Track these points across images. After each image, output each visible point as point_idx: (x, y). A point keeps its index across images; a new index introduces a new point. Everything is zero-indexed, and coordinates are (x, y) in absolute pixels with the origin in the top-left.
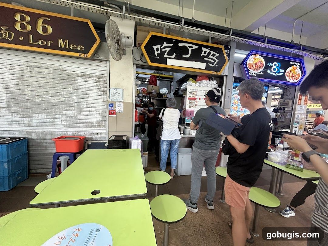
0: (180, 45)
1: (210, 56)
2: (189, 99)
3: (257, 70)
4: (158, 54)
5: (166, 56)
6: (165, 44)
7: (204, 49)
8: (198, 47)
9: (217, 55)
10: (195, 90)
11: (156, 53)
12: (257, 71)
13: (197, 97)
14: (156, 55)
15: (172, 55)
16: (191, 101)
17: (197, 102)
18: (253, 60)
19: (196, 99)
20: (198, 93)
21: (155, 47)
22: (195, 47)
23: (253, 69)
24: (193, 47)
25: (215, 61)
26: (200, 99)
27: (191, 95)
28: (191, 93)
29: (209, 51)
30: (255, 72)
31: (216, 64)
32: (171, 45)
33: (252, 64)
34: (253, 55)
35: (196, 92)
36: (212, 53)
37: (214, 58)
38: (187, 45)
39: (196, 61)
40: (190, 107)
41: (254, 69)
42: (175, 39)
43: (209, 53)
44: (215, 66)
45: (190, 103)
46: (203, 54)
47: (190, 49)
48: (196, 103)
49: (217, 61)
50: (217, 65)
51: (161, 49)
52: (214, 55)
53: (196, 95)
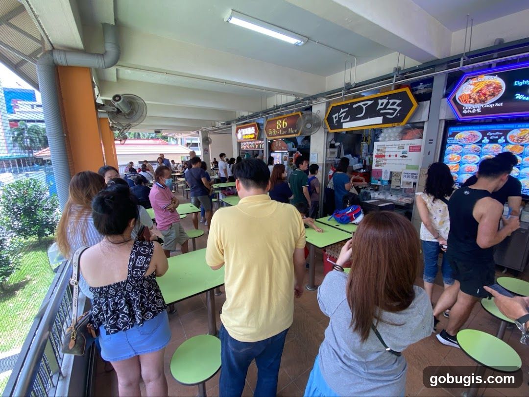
0: (355, 106)
1: (389, 107)
2: (376, 156)
3: (484, 101)
4: (336, 121)
5: (342, 121)
6: (342, 111)
7: (380, 101)
8: (373, 101)
9: (398, 101)
10: (384, 146)
11: (335, 120)
12: (484, 103)
13: (387, 154)
14: (335, 123)
15: (347, 118)
16: (378, 159)
17: (386, 160)
18: (472, 87)
19: (384, 156)
20: (387, 150)
21: (334, 116)
22: (370, 103)
23: (472, 101)
24: (367, 104)
25: (395, 110)
26: (390, 156)
27: (379, 153)
28: (378, 150)
29: (387, 100)
30: (480, 105)
31: (397, 113)
32: (347, 109)
33: (469, 94)
34: (471, 79)
35: (385, 148)
36: (391, 101)
37: (395, 107)
38: (361, 104)
39: (370, 118)
40: (377, 166)
41: (476, 102)
42: (350, 103)
43: (388, 103)
44: (396, 116)
45: (376, 162)
46: (379, 107)
47: (364, 107)
48: (384, 162)
49: (399, 109)
50: (398, 115)
51: (339, 116)
52: (393, 104)
53: (385, 152)
